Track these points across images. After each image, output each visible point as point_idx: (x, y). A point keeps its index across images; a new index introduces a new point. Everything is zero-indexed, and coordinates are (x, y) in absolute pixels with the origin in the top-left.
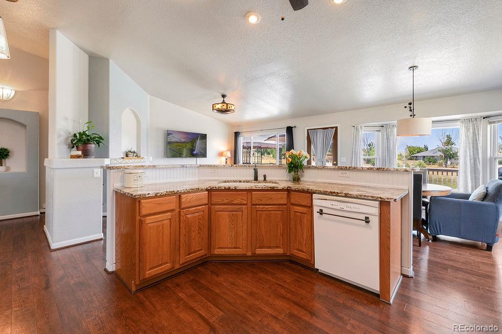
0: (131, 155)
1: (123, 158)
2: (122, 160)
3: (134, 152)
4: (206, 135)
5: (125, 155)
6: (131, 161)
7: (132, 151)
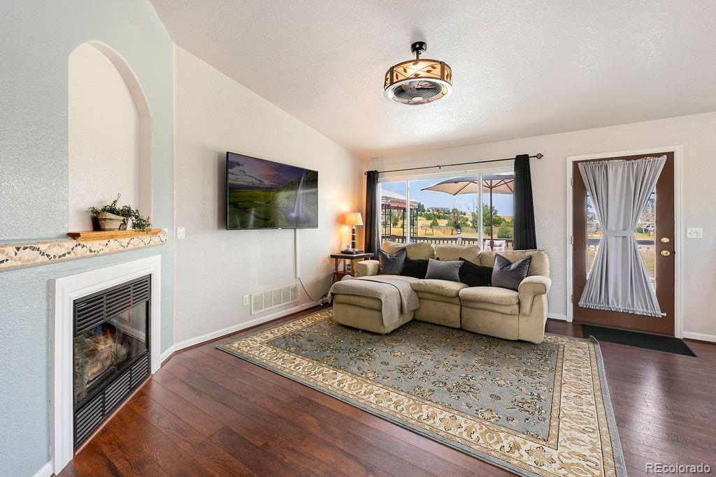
0: (114, 222)
1: (74, 236)
2: (72, 243)
3: (126, 213)
4: (316, 173)
5: (88, 225)
6: (114, 244)
7: (119, 206)
